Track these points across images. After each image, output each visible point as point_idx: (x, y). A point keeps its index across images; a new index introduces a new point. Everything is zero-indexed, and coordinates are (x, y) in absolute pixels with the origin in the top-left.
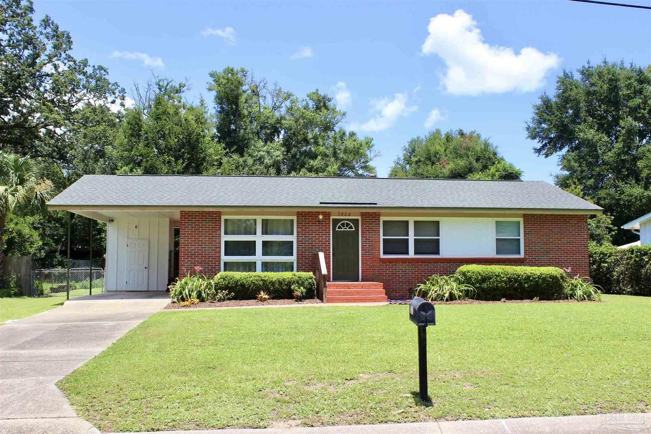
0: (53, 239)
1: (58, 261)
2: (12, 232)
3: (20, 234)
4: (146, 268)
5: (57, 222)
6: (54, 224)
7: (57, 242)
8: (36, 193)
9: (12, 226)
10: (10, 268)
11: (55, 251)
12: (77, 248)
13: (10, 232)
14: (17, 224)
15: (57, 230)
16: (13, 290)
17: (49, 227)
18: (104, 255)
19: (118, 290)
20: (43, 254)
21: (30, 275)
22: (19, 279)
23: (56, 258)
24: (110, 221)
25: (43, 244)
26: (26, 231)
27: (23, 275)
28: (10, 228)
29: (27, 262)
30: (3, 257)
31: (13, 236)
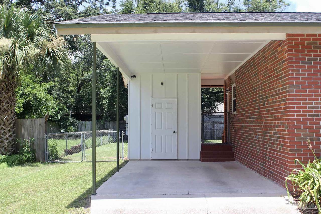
0: (66, 106)
1: (70, 122)
2: (28, 96)
3: (36, 98)
4: (174, 132)
5: (69, 93)
6: (67, 95)
7: (69, 108)
8: (48, 49)
9: (28, 90)
10: (23, 131)
11: (68, 115)
12: (82, 113)
13: (27, 95)
14: (33, 88)
15: (69, 100)
16: (26, 156)
17: (63, 97)
18: (125, 117)
19: (143, 158)
20: (59, 116)
21: (43, 139)
22: (33, 143)
23: (69, 120)
24: (131, 77)
25: (59, 109)
26: (42, 95)
27: (36, 138)
28: (26, 92)
29: (40, 125)
30: (15, 120)
31: (29, 99)
